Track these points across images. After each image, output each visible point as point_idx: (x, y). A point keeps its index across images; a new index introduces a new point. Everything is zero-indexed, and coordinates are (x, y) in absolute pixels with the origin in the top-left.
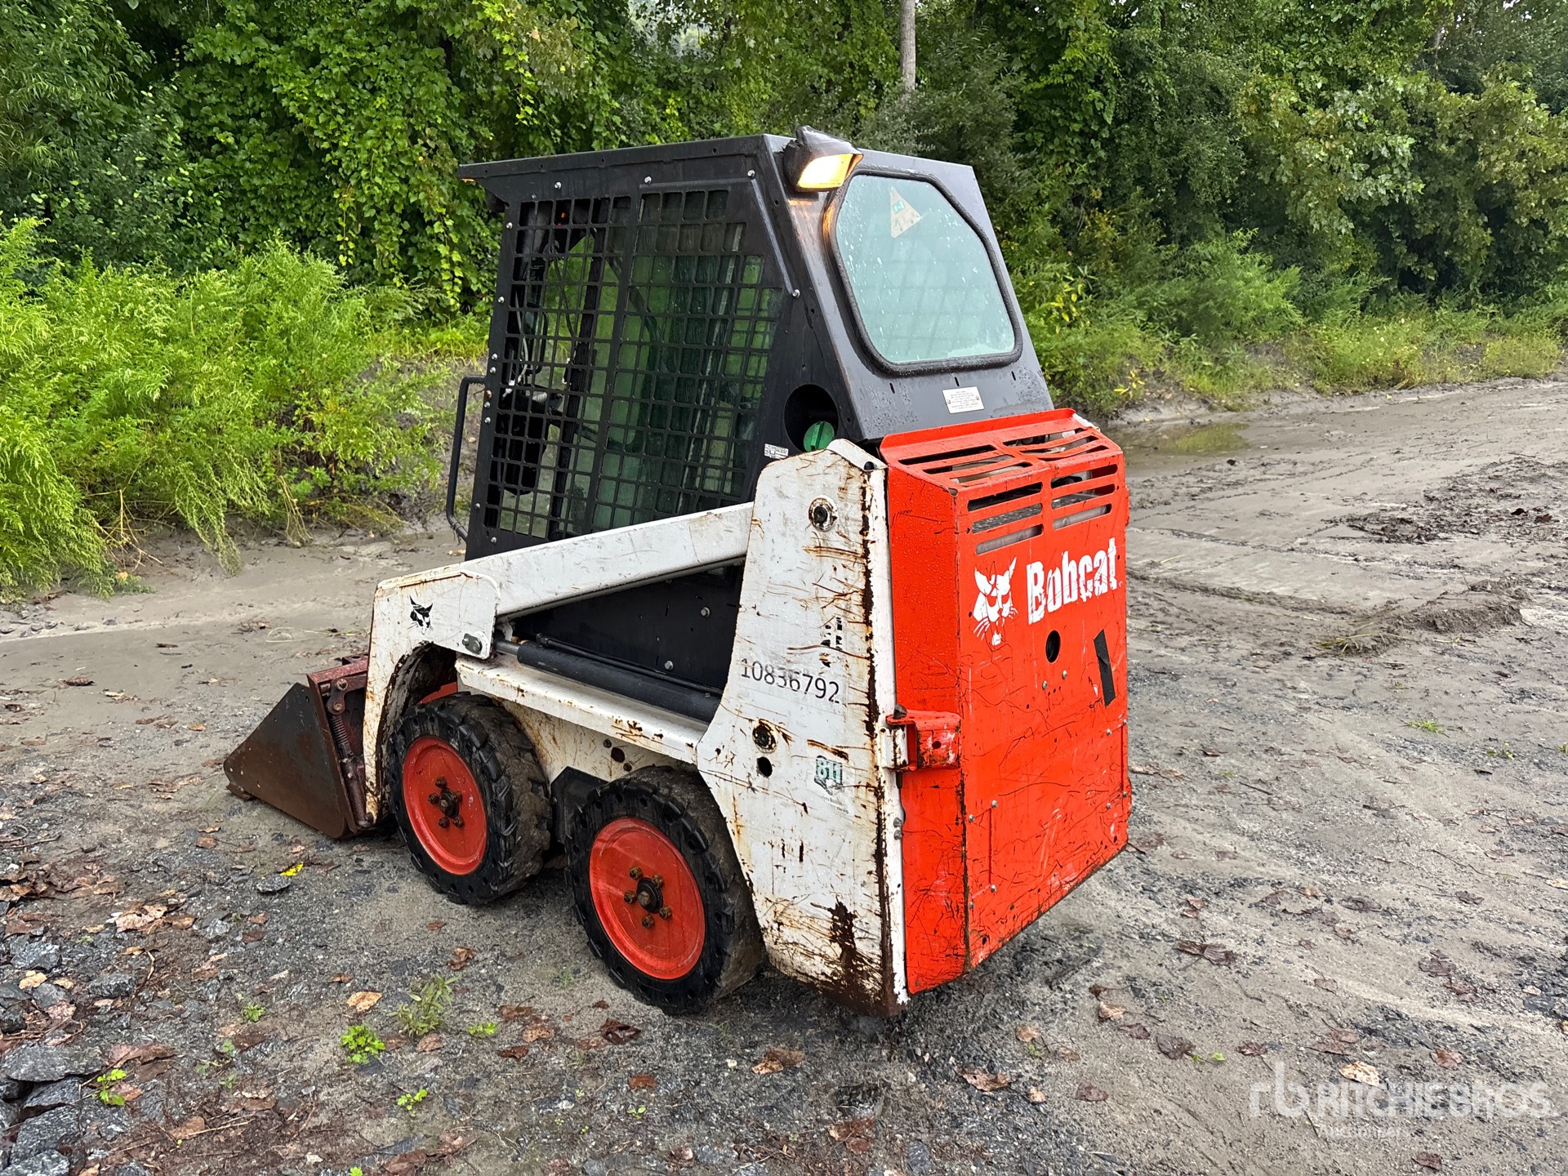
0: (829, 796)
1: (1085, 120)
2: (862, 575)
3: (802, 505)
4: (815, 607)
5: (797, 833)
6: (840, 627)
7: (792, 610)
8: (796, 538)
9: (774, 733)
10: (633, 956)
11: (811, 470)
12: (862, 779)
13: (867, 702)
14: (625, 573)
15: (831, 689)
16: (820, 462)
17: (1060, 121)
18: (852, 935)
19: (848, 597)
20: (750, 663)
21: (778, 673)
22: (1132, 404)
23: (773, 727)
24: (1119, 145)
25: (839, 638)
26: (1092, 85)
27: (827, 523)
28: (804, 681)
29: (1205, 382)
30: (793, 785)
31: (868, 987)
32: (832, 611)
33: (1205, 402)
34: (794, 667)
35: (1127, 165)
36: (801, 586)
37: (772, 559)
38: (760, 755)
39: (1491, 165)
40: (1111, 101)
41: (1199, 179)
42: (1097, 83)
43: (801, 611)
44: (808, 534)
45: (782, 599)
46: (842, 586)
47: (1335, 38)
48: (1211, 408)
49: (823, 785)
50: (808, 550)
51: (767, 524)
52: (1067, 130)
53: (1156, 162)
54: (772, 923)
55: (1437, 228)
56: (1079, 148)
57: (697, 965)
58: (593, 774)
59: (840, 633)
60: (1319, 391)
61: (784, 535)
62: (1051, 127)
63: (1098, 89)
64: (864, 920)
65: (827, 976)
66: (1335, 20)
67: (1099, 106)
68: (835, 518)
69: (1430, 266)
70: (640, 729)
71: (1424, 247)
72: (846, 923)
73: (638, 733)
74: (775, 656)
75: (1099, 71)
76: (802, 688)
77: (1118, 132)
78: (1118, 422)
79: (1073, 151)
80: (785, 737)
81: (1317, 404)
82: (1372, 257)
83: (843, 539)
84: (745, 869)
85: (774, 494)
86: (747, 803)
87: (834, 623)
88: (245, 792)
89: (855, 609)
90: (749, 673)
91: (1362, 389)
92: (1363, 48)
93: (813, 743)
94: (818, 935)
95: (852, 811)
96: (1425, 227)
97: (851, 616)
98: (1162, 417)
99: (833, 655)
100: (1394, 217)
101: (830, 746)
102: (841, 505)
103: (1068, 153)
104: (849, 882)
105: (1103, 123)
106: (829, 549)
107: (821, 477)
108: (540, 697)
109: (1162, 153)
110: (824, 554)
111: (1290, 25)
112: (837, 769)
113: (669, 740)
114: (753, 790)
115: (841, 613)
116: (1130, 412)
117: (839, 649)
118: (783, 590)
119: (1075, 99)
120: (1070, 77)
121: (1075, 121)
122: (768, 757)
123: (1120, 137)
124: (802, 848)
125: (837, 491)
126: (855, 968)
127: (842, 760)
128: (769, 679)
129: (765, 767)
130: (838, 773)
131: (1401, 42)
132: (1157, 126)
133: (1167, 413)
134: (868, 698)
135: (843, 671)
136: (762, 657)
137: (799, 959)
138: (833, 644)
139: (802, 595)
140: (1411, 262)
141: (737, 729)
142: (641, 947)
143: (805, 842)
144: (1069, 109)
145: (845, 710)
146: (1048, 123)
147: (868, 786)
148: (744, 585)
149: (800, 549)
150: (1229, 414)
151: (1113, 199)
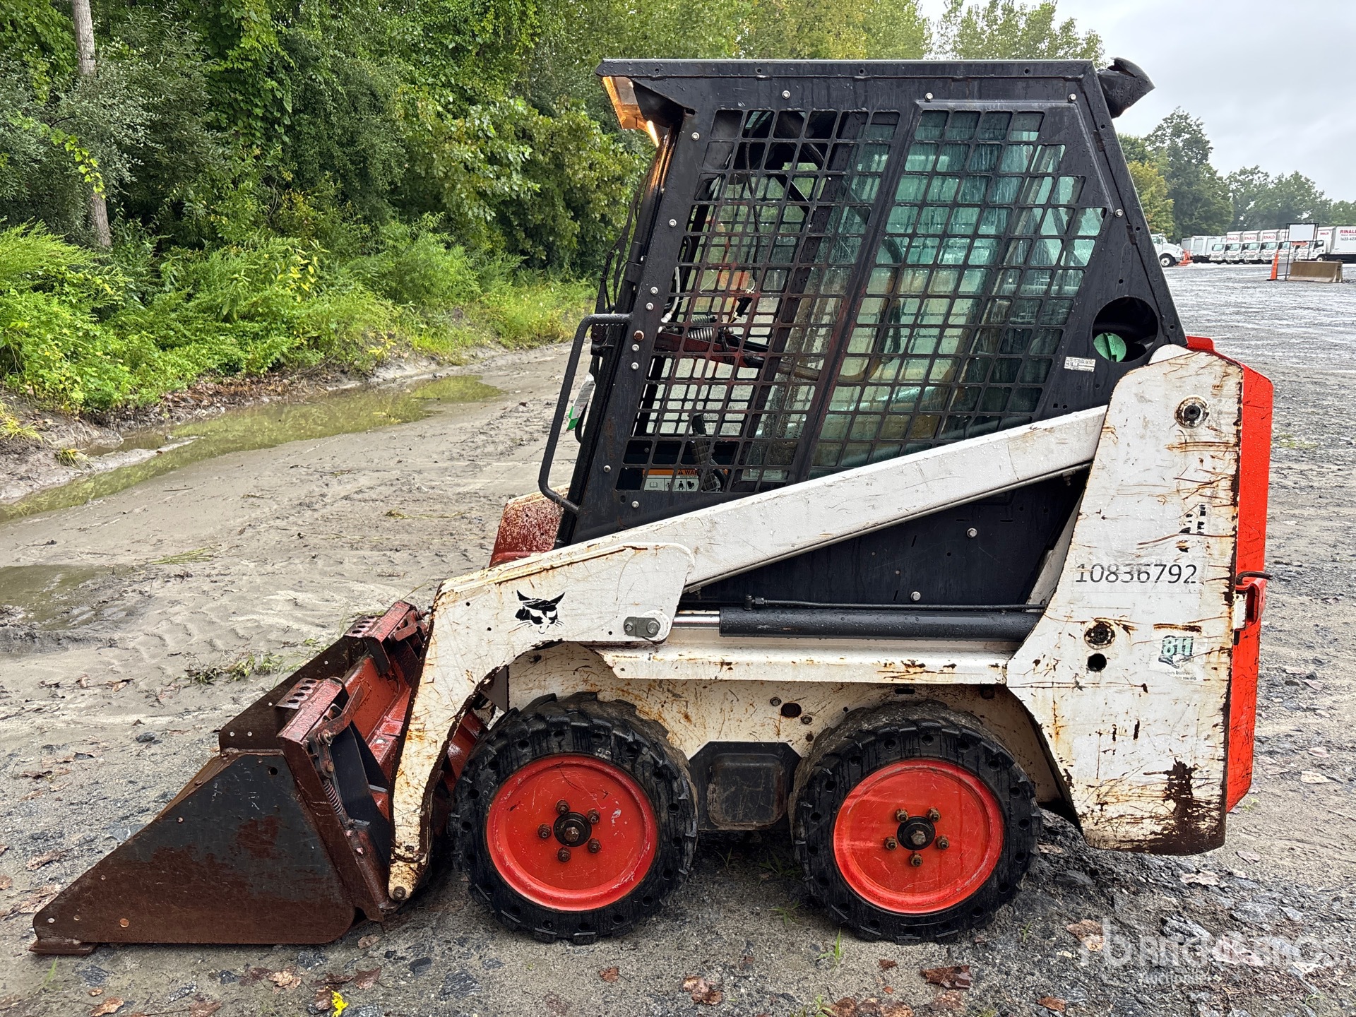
0: (1175, 670)
1: (265, 106)
2: (1233, 462)
3: (1167, 407)
4: (1176, 499)
5: (1133, 714)
6: (1203, 514)
7: (1148, 507)
8: (1157, 438)
9: (1114, 628)
10: (891, 902)
11: (1182, 373)
12: (1214, 645)
13: (1228, 575)
14: (906, 506)
15: (1186, 573)
16: (1192, 365)
17: (242, 105)
18: (1190, 787)
19: (1215, 484)
20: (1088, 567)
21: (1123, 569)
22: (381, 363)
23: (1112, 622)
24: (300, 133)
25: (1200, 524)
26: (268, 75)
27: (1200, 419)
28: (1155, 572)
29: (427, 343)
30: (1131, 671)
31: (1203, 827)
32: (1197, 499)
33: (433, 359)
34: (1144, 561)
35: (311, 152)
36: (1163, 483)
37: (1125, 462)
38: (1092, 653)
39: (575, 173)
40: (287, 92)
41: (376, 169)
42: (271, 73)
43: (1158, 507)
44: (1176, 433)
45: (1136, 498)
46: (1209, 475)
47: (452, 62)
48: (438, 364)
49: (1169, 661)
50: (1170, 448)
51: (1122, 430)
52: (250, 114)
53: (337, 151)
54: (1092, 807)
55: (543, 219)
56: (263, 131)
57: (991, 879)
58: (751, 740)
59: (1202, 519)
60: (505, 346)
61: (1142, 437)
62: (234, 109)
63: (272, 79)
64: (1204, 770)
65: (1156, 834)
66: (450, 47)
67: (279, 95)
68: (1208, 414)
69: (541, 248)
70: (922, 666)
71: (534, 233)
72: (1183, 778)
73: (918, 670)
74: (1122, 553)
75: (272, 63)
76: (1153, 578)
77: (298, 120)
78: (375, 380)
79: (258, 134)
80: (1126, 628)
81: (512, 358)
82: (502, 240)
83: (1214, 432)
84: (1061, 767)
85: (1134, 400)
86: (1070, 704)
87: (1197, 510)
88: (83, 944)
89: (1222, 494)
90: (1087, 576)
91: (536, 344)
92: (473, 72)
93: (1160, 626)
94: (1149, 799)
95: (1200, 676)
96: (536, 218)
97: (1217, 501)
98: (406, 373)
99: (1191, 540)
100: (511, 209)
101: (1180, 624)
102: (1215, 401)
103: (254, 135)
104: (1190, 741)
105: (283, 110)
106: (1196, 444)
107: (1193, 378)
108: (759, 665)
109: (341, 144)
110: (1190, 449)
111: (414, 48)
112: (1187, 643)
113: (966, 668)
114: (1080, 688)
115: (1206, 500)
116: (381, 370)
117: (1201, 534)
118: (1137, 490)
119: (253, 85)
120: (250, 64)
121: (257, 106)
122: (1102, 652)
123: (300, 125)
124: (1137, 727)
125: (1211, 389)
126: (1190, 816)
127: (1195, 634)
128: (1112, 577)
129: (1097, 663)
130: (1188, 646)
131: (500, 71)
132: (334, 119)
133: (410, 370)
134: (1230, 571)
135: (1203, 553)
136: (1105, 558)
137: (1122, 831)
138: (1194, 530)
139: (1159, 491)
140: (528, 245)
141: (1065, 635)
142: (898, 890)
143: (1141, 719)
144: (249, 94)
145: (1203, 588)
146: (230, 105)
147: (1222, 649)
148: (1087, 492)
149: (1161, 447)
150: (455, 368)
151: (303, 182)
